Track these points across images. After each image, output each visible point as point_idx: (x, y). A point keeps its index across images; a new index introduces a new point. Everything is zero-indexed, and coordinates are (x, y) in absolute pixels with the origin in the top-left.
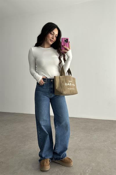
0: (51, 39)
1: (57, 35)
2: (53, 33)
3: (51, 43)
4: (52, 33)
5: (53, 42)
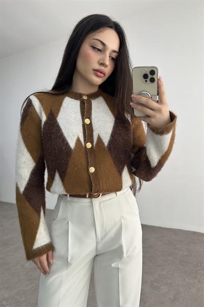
0: (97, 67)
1: (114, 51)
2: (103, 44)
3: (98, 81)
4: (100, 47)
5: (105, 75)
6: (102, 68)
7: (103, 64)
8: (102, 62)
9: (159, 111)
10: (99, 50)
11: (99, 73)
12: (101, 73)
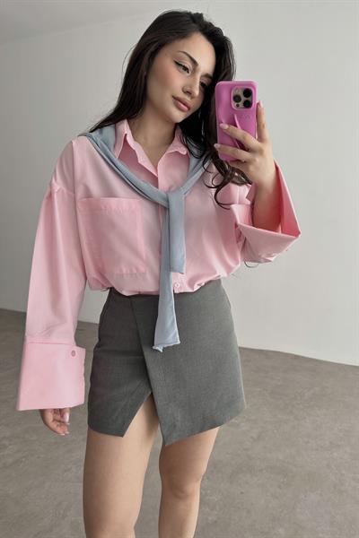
0: (181, 95)
3: (179, 116)
5: (189, 108)
6: (187, 99)
7: (189, 93)
8: (188, 89)
9: (260, 152)
10: (186, 69)
11: (182, 105)
12: (184, 104)
